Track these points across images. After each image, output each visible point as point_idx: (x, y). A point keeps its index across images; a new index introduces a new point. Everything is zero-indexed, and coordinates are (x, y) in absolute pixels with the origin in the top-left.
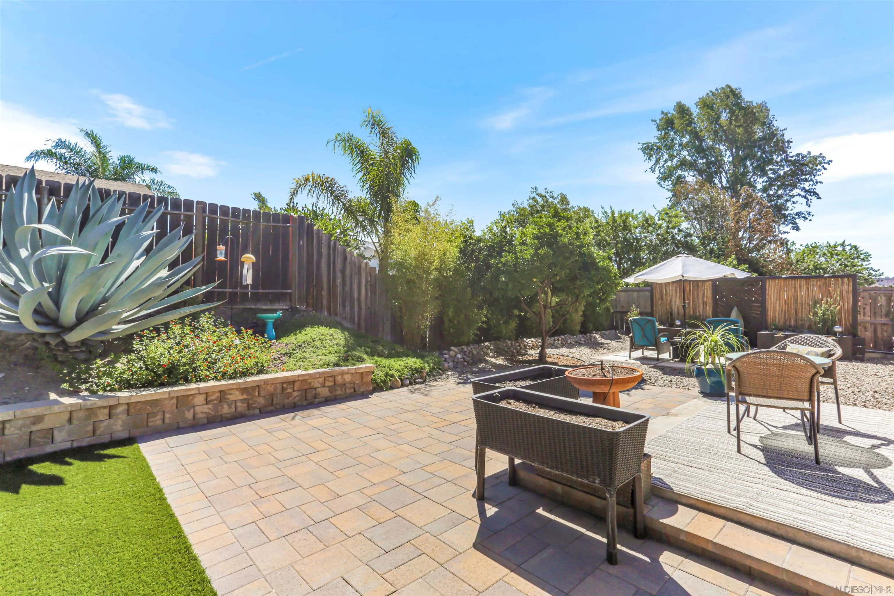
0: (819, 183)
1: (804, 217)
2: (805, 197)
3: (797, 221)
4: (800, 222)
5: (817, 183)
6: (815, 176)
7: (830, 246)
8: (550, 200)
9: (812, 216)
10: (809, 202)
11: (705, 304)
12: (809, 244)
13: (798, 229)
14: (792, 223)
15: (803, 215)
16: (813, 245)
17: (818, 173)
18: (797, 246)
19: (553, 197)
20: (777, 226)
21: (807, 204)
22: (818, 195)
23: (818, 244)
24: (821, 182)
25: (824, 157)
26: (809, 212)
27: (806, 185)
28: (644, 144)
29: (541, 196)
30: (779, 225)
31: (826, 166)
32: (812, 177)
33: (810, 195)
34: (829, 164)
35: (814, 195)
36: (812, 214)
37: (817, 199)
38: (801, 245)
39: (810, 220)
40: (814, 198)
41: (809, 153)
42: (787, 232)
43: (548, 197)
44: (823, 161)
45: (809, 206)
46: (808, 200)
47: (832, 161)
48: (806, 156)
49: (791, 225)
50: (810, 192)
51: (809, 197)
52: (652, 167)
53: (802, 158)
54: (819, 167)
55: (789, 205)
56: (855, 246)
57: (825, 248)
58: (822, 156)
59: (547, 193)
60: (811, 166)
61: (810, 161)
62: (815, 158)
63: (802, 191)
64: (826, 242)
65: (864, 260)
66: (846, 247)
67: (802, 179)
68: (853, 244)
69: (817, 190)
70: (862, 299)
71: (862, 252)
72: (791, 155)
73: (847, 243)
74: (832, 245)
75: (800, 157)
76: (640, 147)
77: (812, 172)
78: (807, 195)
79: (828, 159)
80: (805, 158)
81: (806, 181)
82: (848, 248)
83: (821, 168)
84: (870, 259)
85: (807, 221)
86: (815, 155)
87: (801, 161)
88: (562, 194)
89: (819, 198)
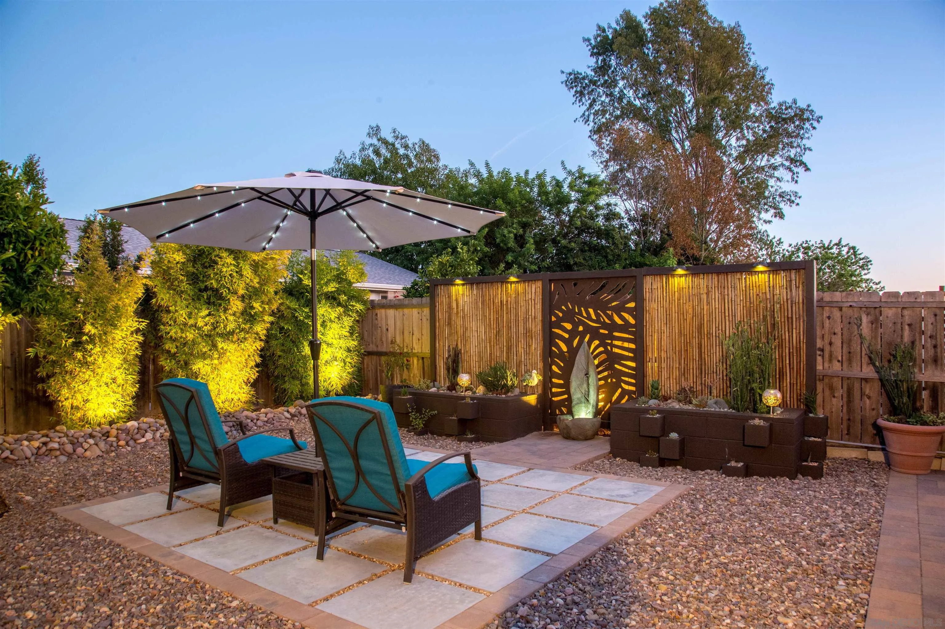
0: (807, 151)
1: (789, 200)
2: (790, 170)
3: (782, 205)
4: (785, 207)
5: (805, 149)
6: (802, 138)
7: (824, 246)
8: (402, 151)
9: (800, 197)
10: (795, 176)
11: (529, 334)
12: (800, 243)
13: (780, 215)
14: (775, 209)
15: (789, 197)
16: (804, 245)
17: (806, 135)
18: (785, 246)
19: (406, 147)
20: (756, 214)
21: (793, 179)
22: (805, 166)
23: (811, 244)
24: (810, 149)
25: (813, 111)
26: (796, 193)
28: (570, 74)
29: (385, 142)
30: (760, 213)
31: (815, 124)
32: (800, 140)
33: (796, 166)
34: (818, 122)
35: (800, 165)
36: (799, 195)
37: (804, 170)
38: (790, 245)
39: (798, 204)
40: (801, 170)
41: (795, 102)
42: (769, 222)
43: (398, 146)
44: (811, 117)
45: (796, 182)
46: (794, 173)
47: (821, 117)
48: (790, 107)
49: (772, 211)
50: (796, 161)
51: (795, 170)
52: (584, 114)
53: (786, 109)
54: (807, 125)
55: (771, 182)
56: (853, 248)
57: (818, 250)
58: (810, 109)
59: (397, 137)
60: (797, 123)
61: (796, 115)
62: (802, 111)
63: (786, 160)
64: (819, 242)
65: (862, 267)
66: (843, 249)
67: (787, 144)
68: (851, 245)
69: (805, 159)
70: (828, 321)
71: (862, 256)
72: (772, 106)
73: (843, 243)
74: (826, 246)
75: (784, 108)
76: (564, 78)
77: (799, 134)
78: (792, 166)
79: (817, 114)
80: (790, 110)
81: (792, 147)
82: (845, 249)
83: (809, 127)
84: (870, 266)
85: (794, 205)
86: (801, 107)
87: (784, 114)
88: (423, 143)
89: (807, 169)
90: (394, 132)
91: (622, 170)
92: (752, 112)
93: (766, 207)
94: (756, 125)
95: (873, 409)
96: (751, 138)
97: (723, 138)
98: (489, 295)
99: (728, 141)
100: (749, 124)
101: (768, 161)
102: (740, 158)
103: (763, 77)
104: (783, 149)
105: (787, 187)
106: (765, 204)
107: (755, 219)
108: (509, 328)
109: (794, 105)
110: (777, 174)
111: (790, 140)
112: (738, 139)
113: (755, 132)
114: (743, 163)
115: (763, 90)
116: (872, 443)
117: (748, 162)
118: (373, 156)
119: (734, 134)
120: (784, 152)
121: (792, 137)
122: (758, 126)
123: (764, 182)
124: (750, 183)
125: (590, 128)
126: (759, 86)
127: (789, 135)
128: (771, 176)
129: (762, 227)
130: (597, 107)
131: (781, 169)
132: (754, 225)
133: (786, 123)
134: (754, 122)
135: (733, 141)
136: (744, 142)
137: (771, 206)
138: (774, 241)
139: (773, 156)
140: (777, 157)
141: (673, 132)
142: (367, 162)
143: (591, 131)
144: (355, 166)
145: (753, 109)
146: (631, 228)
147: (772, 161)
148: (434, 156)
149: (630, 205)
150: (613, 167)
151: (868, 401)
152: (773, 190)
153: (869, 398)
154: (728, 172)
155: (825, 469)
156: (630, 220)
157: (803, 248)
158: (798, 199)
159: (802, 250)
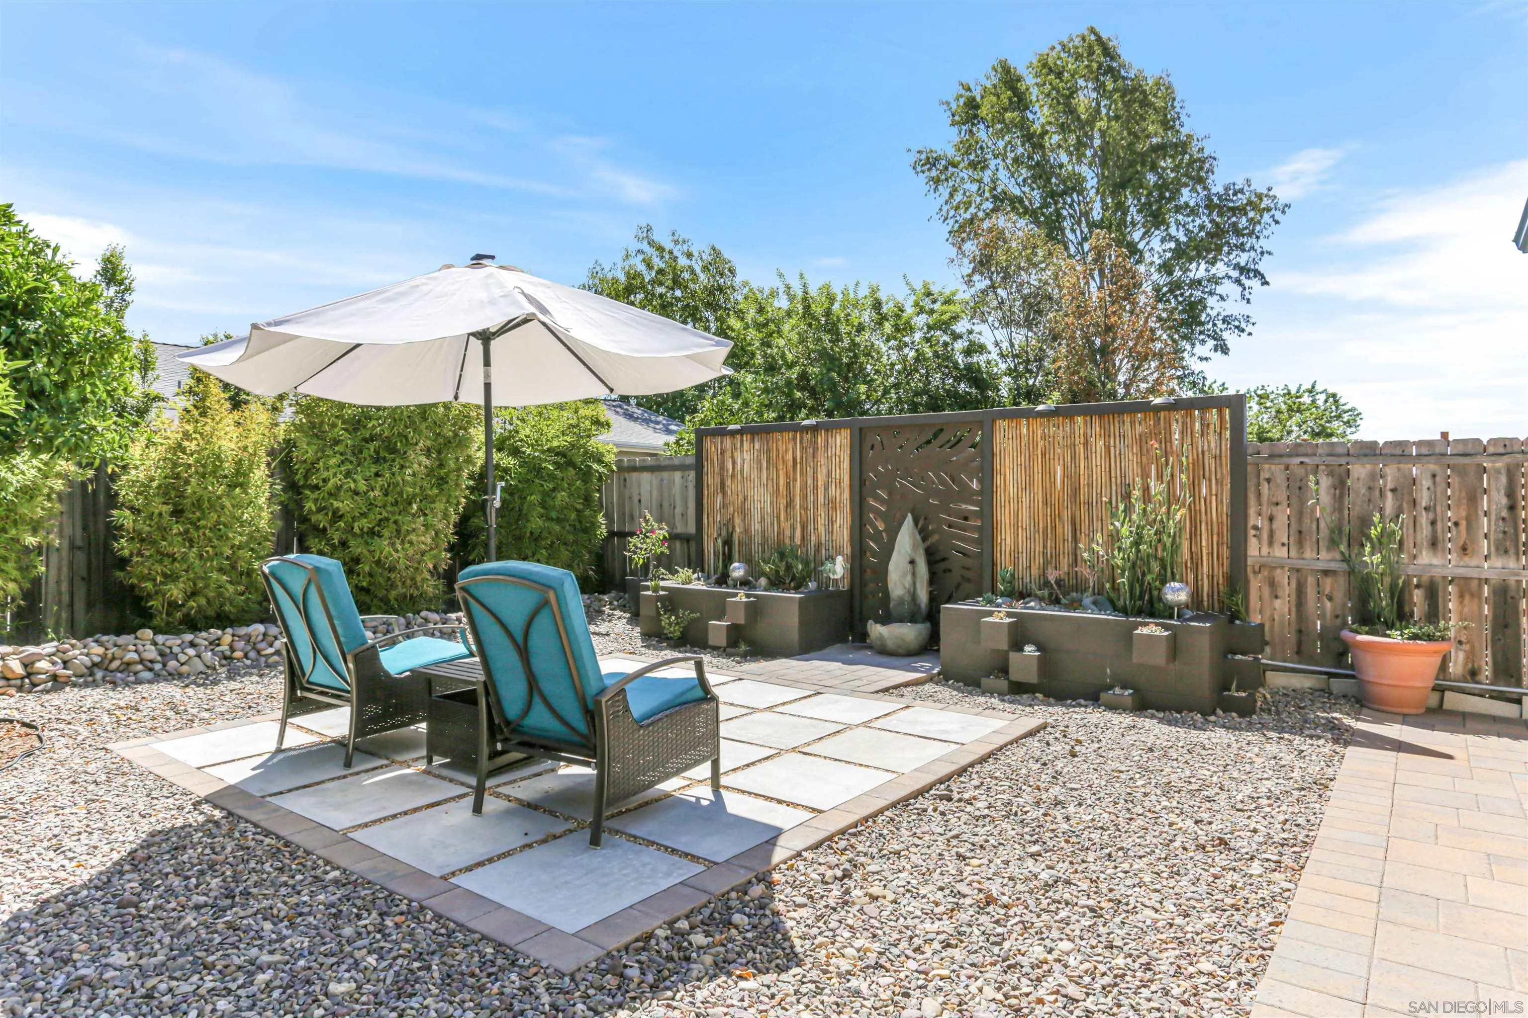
0: (1266, 256)
1: (1237, 327)
2: (1238, 281)
3: (1226, 335)
4: (1230, 337)
5: (1262, 253)
6: (1258, 237)
7: (1289, 393)
9: (1253, 324)
10: (1246, 293)
11: (831, 505)
12: (1252, 389)
13: (1223, 348)
14: (1215, 339)
15: (1237, 323)
16: (1259, 392)
17: (1265, 233)
20: (1188, 347)
21: (1243, 297)
22: (1263, 277)
23: (1269, 390)
24: (1269, 253)
25: (1275, 197)
26: (1247, 317)
27: (1243, 259)
28: (920, 153)
29: (659, 249)
30: (1193, 345)
31: (1278, 215)
32: (1254, 240)
33: (1249, 278)
34: (1283, 212)
35: (1255, 276)
37: (1263, 284)
39: (1250, 334)
40: (1255, 283)
41: (1248, 183)
42: (1206, 359)
43: (677, 254)
44: (1272, 206)
45: (1248, 301)
46: (1244, 289)
47: (1289, 206)
48: (1241, 191)
49: (1211, 343)
50: (1249, 271)
51: (1247, 283)
52: (941, 210)
53: (1235, 194)
54: (1266, 217)
55: (1211, 301)
56: (1334, 395)
57: (1281, 399)
58: (1271, 193)
59: (676, 242)
60: (1251, 214)
61: (1250, 203)
62: (1260, 197)
63: (1234, 269)
64: (1282, 387)
65: (1348, 424)
66: (1317, 397)
67: (1235, 245)
68: (1330, 391)
69: (1261, 267)
70: (1266, 485)
71: (1346, 408)
72: (1214, 190)
73: (1319, 388)
74: (1293, 392)
75: (1231, 192)
76: (913, 157)
77: (1254, 230)
78: (1243, 278)
79: (1282, 201)
80: (1239, 196)
81: (1243, 251)
82: (1321, 398)
83: (1270, 221)
84: (1359, 422)
85: (1244, 335)
86: (1258, 191)
87: (1232, 201)
88: (714, 249)
89: (1266, 283)
90: (673, 234)
91: (993, 287)
92: (1182, 200)
93: (1202, 337)
94: (1190, 219)
95: (1337, 617)
96: (1183, 239)
97: (1141, 239)
98: (778, 450)
99: (1148, 243)
100: (1180, 217)
101: (1207, 270)
102: (1166, 268)
103: (1201, 150)
104: (1229, 253)
105: (1234, 308)
106: (1201, 333)
107: (1185, 355)
108: (805, 497)
109: (1246, 188)
110: (1220, 290)
111: (1241, 240)
112: (1163, 241)
113: (1187, 230)
114: (1170, 273)
115: (1201, 168)
116: (1335, 667)
117: (1178, 273)
118: (641, 268)
119: (1157, 232)
120: (1231, 257)
121: (1243, 236)
122: (1193, 221)
123: (1201, 301)
124: (1180, 303)
125: (949, 228)
126: (1195, 161)
127: (1238, 233)
128: (1211, 293)
129: (1195, 366)
130: (958, 197)
131: (1226, 281)
132: (1184, 364)
133: (1234, 215)
134: (1188, 216)
135: (1155, 243)
136: (1172, 245)
137: (1209, 336)
138: (1214, 386)
139: (1213, 264)
140: (1219, 265)
141: (1068, 232)
142: (632, 276)
143: (950, 232)
144: (615, 281)
145: (1186, 196)
146: (1003, 367)
147: (1213, 271)
148: (730, 270)
149: (1001, 334)
150: (981, 283)
151: (1328, 605)
152: (1213, 313)
153: (1330, 598)
154: (1147, 287)
155: (1259, 703)
156: (1002, 355)
157: (1258, 396)
158: (1250, 326)
159: (1257, 399)
